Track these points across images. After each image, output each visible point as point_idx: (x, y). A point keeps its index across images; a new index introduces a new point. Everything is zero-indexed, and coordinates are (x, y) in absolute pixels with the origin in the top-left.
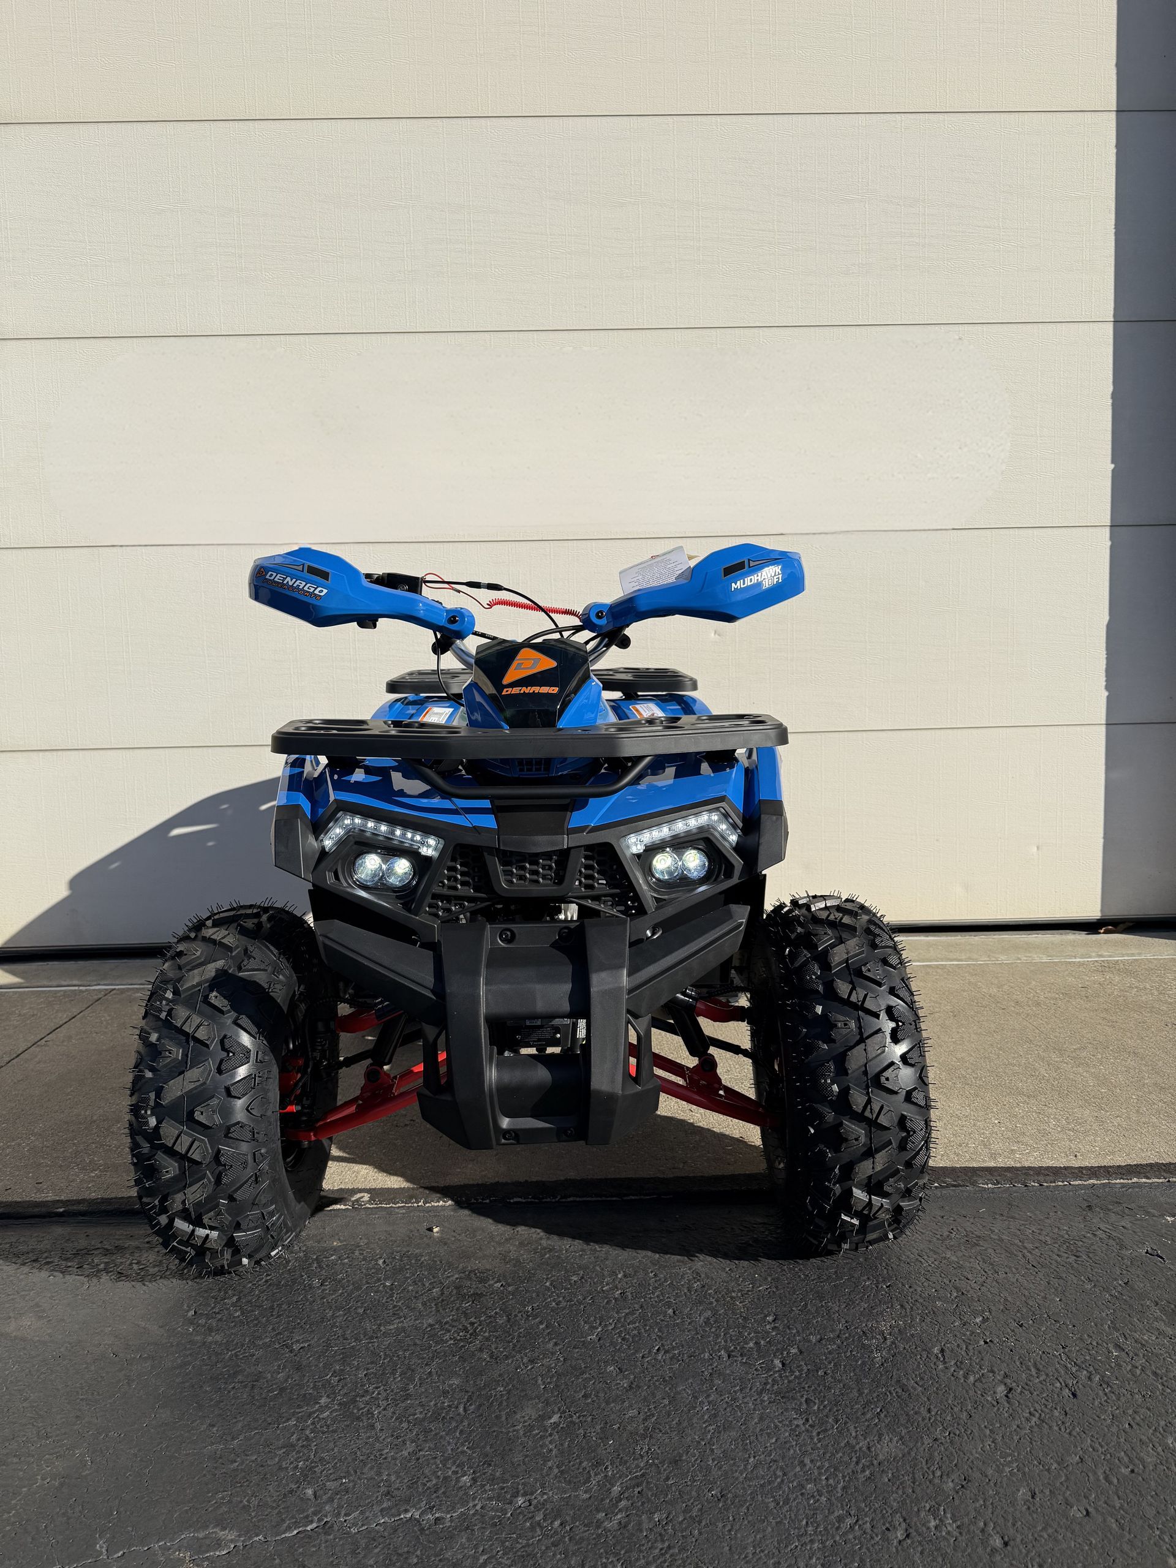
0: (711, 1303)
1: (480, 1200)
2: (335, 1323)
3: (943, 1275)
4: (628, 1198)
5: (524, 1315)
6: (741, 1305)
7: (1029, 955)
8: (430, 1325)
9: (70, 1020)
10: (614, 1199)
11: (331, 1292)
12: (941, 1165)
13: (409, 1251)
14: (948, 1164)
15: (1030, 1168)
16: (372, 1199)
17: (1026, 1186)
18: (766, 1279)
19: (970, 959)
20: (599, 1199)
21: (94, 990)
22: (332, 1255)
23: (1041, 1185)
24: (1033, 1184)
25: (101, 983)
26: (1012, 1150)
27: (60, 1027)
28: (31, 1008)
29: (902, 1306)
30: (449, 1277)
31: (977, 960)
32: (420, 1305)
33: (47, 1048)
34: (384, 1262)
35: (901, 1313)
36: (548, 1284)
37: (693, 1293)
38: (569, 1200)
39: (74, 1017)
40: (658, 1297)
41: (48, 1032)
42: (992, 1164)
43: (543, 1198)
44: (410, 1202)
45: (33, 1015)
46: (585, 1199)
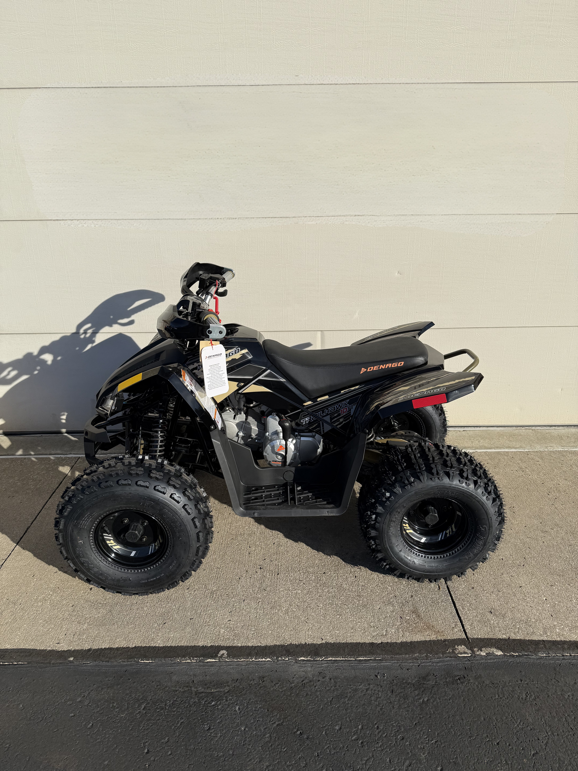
0: (408, 753)
1: (283, 658)
2: (219, 763)
3: (526, 736)
4: (359, 659)
5: (314, 760)
6: (424, 756)
7: (552, 445)
8: (267, 767)
9: (59, 485)
10: (352, 659)
11: (215, 735)
12: (519, 638)
13: (250, 699)
14: (522, 638)
15: (564, 642)
16: (229, 655)
17: (563, 656)
18: (434, 734)
19: (521, 447)
20: (344, 659)
21: (68, 457)
22: (212, 701)
23: (571, 655)
24: (567, 654)
25: (72, 453)
26: (554, 625)
27: (55, 491)
28: (38, 473)
29: (506, 762)
30: (273, 724)
31: (524, 448)
32: (260, 748)
33: (50, 511)
34: (239, 708)
35: (506, 768)
36: (324, 733)
37: (398, 744)
38: (329, 659)
39: (61, 483)
40: (380, 747)
41: (49, 497)
42: (545, 638)
43: (315, 658)
44: (248, 659)
45: (40, 480)
46: (336, 659)
